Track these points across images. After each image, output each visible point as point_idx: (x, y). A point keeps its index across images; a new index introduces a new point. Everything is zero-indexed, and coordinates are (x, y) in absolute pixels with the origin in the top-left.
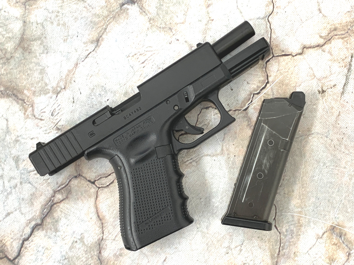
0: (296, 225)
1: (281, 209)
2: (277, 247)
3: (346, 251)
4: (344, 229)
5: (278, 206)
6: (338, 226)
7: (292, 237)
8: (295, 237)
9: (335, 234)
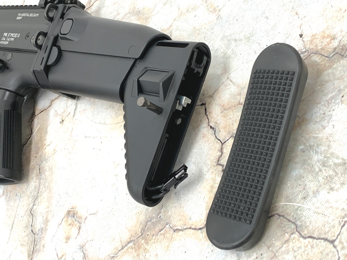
0: (45, 222)
1: (36, 215)
2: (32, 246)
3: (78, 226)
4: (76, 209)
5: (34, 214)
6: (72, 209)
7: (42, 234)
8: (44, 232)
9: (70, 216)
